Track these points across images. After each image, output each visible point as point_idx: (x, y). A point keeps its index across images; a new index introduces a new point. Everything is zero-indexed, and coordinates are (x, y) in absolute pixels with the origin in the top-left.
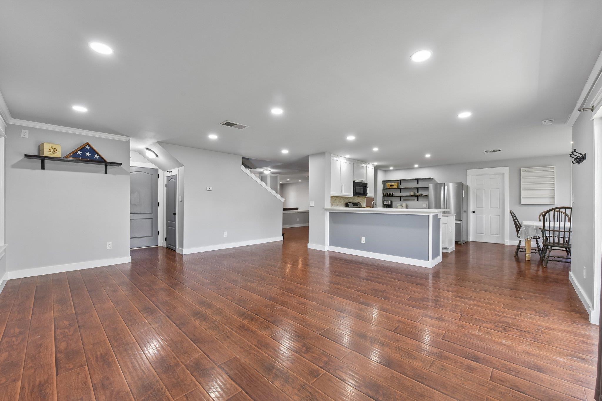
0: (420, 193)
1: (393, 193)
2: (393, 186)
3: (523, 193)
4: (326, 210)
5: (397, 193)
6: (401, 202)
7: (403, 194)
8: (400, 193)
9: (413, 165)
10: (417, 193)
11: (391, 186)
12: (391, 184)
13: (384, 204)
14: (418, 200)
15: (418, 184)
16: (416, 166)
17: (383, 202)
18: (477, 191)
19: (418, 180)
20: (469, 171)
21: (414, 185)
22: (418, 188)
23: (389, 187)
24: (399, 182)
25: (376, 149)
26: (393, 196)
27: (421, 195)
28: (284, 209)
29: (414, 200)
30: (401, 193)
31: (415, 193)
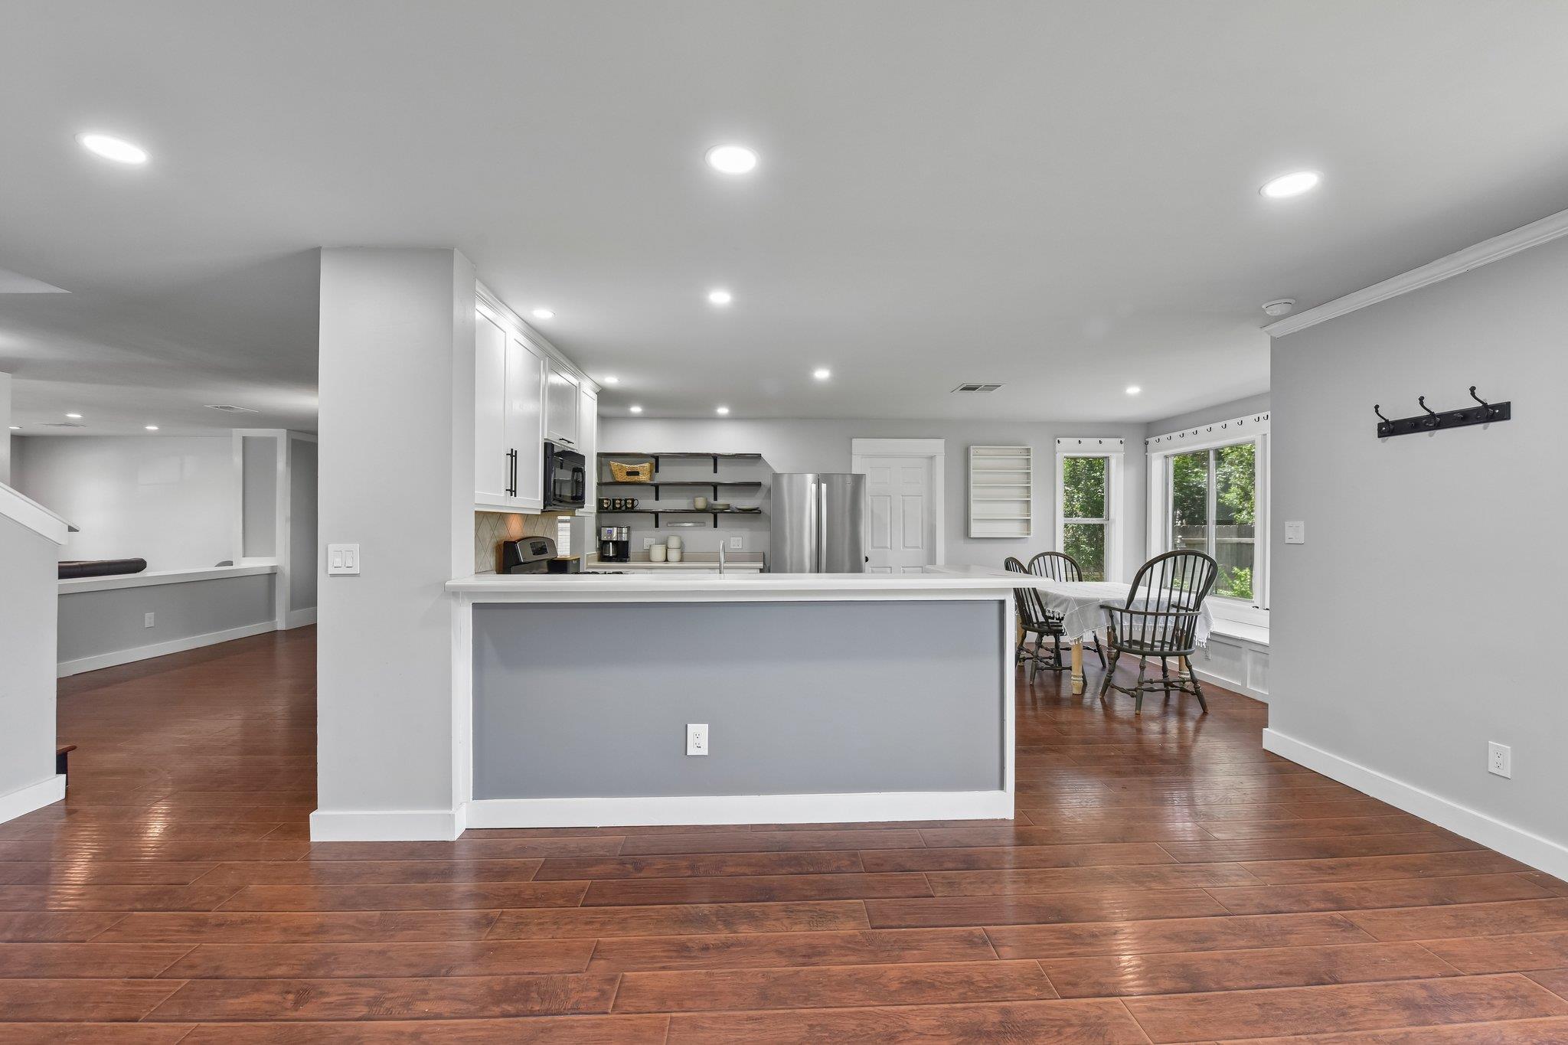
0: (722, 501)
1: (633, 500)
2: (637, 473)
3: (976, 509)
4: (456, 593)
5: (647, 502)
6: (661, 533)
7: (666, 503)
8: (657, 499)
9: (715, 407)
10: (712, 501)
11: (629, 474)
12: (628, 467)
13: (604, 538)
14: (715, 526)
15: (715, 471)
16: (723, 411)
17: (599, 533)
18: (872, 500)
19: (715, 458)
20: (857, 443)
21: (703, 473)
22: (715, 486)
23: (622, 477)
24: (653, 460)
25: (720, 298)
26: (632, 510)
27: (727, 510)
28: (68, 571)
29: (703, 524)
30: (660, 501)
31: (708, 503)
